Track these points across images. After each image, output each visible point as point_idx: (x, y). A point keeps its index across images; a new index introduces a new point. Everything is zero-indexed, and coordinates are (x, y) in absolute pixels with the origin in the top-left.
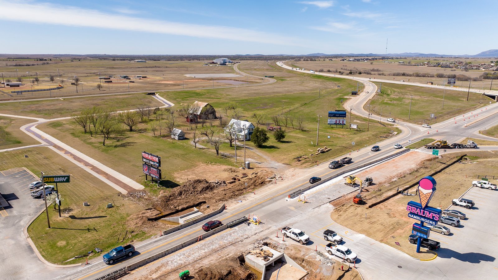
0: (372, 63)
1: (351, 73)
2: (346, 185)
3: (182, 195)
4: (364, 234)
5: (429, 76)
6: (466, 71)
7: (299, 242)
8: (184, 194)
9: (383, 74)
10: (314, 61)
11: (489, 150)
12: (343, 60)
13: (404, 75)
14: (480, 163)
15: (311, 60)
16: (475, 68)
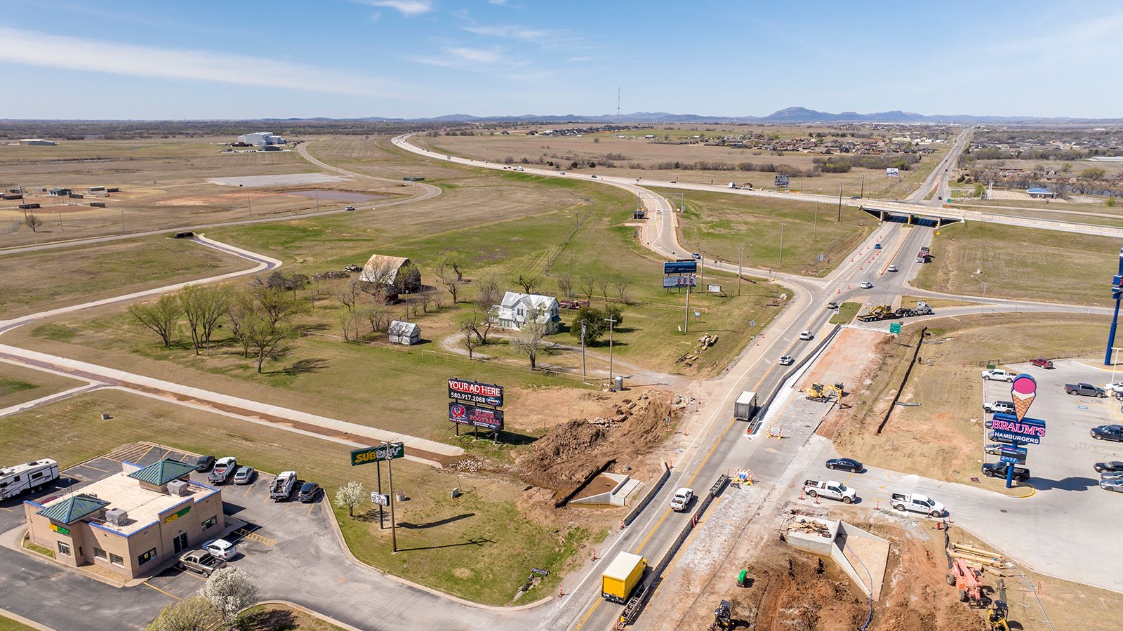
0: (598, 140)
1: (575, 165)
2: (809, 401)
3: (561, 454)
4: (914, 474)
5: (726, 167)
6: (780, 155)
7: (842, 500)
8: (563, 452)
9: (639, 167)
10: (469, 135)
11: (951, 316)
12: (532, 133)
13: (677, 166)
14: (957, 339)
15: (462, 134)
16: (791, 148)
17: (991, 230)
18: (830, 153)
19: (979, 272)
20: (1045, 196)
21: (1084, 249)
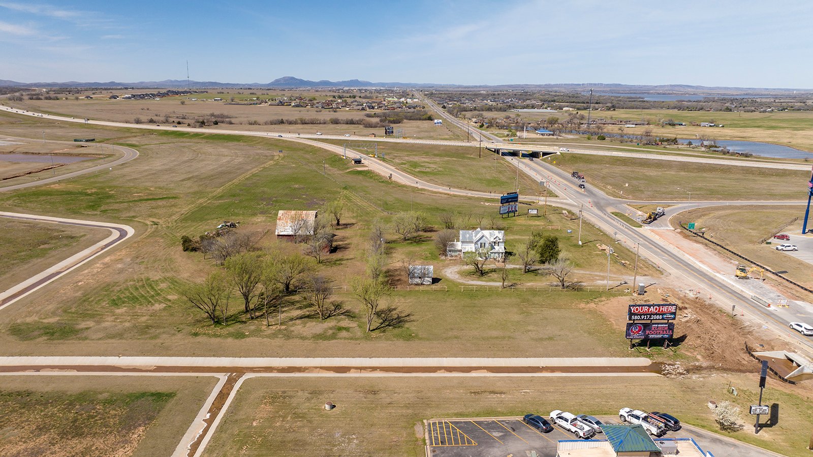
0: (184, 102)
1: (203, 123)
6: (335, 112)
10: (54, 99)
17: (580, 158)
18: (364, 110)
19: (627, 185)
20: (550, 135)
21: (640, 166)
